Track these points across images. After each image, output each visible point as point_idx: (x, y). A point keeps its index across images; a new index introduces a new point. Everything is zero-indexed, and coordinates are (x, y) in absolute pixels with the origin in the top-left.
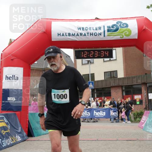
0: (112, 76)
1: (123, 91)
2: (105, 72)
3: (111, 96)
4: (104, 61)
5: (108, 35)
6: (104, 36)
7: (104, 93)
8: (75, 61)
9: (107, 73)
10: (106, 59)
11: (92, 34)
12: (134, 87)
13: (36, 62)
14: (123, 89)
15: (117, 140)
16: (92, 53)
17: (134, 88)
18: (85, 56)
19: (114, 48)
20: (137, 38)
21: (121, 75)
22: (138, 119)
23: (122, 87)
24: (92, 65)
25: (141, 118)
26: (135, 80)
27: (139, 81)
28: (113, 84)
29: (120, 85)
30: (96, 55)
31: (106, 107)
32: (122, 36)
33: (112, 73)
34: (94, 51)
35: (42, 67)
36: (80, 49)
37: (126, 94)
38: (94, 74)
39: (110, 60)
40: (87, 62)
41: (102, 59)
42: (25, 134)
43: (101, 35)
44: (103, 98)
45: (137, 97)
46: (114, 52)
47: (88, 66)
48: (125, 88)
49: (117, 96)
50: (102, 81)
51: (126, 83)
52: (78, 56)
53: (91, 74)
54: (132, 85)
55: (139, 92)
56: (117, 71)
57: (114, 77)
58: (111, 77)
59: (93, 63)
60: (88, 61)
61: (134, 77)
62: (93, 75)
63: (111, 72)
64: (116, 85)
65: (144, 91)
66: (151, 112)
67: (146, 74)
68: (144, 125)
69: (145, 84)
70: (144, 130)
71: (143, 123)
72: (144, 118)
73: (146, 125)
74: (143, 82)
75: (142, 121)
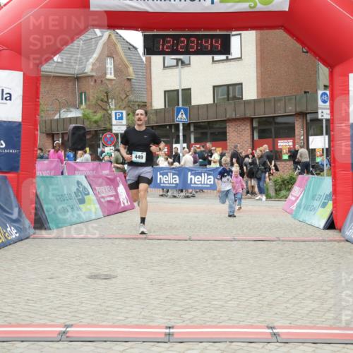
0: (231, 96)
1: (253, 129)
2: (214, 87)
3: (226, 140)
4: (213, 61)
5: (221, 1)
6: (212, 3)
7: (211, 134)
8: (149, 60)
9: (220, 89)
10: (217, 57)
12: (279, 120)
13: (57, 58)
14: (255, 125)
16: (183, 42)
17: (278, 124)
18: (167, 48)
19: (234, 33)
21: (250, 93)
22: (283, 193)
23: (252, 120)
25: (289, 190)
26: (280, 105)
27: (291, 109)
28: (231, 114)
29: (248, 115)
30: (193, 47)
31: (213, 166)
32: (253, 5)
33: (231, 88)
34: (187, 37)
36: (155, 32)
37: (259, 138)
38: (190, 89)
39: (228, 59)
40: (174, 63)
41: (210, 57)
42: (27, 223)
45: (284, 144)
48: (260, 123)
49: (239, 138)
50: (207, 106)
51: (261, 113)
52: (151, 47)
53: (183, 90)
54: (273, 117)
55: (288, 132)
56: (241, 84)
57: (235, 98)
58: (228, 99)
59: (189, 64)
60: (178, 61)
61: (280, 100)
62: (187, 92)
63: (228, 86)
64: (238, 116)
65: (299, 131)
66: (312, 179)
67: (305, 92)
68: (294, 207)
69: (303, 115)
70: (294, 217)
71: (293, 202)
72: (296, 190)
73: (299, 206)
74: (299, 110)
75: (291, 197)
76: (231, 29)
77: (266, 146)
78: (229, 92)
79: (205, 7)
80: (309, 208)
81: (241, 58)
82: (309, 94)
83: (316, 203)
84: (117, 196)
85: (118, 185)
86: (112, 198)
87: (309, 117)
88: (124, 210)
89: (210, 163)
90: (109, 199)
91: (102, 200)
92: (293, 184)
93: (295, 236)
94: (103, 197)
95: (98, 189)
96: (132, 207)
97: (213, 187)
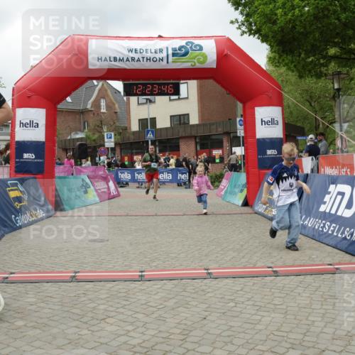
0: (182, 122)
1: (196, 143)
2: (171, 116)
3: (179, 150)
4: (170, 100)
5: (173, 62)
6: (168, 62)
7: (170, 147)
9: (175, 118)
10: (173, 97)
12: (213, 137)
14: (197, 140)
15: (184, 215)
17: (213, 139)
18: (139, 91)
19: (182, 82)
21: (194, 120)
22: (217, 184)
23: (195, 137)
24: (152, 106)
25: (220, 182)
26: (214, 127)
27: (220, 130)
28: (182, 134)
29: (193, 134)
30: (156, 91)
31: (170, 167)
32: (193, 64)
33: (182, 117)
34: (152, 84)
36: (131, 82)
37: (201, 149)
38: (155, 118)
39: (179, 99)
40: (145, 101)
41: (167, 97)
42: (50, 207)
44: (167, 154)
45: (217, 153)
47: (145, 107)
48: (201, 139)
49: (187, 150)
50: (166, 129)
51: (201, 133)
53: (150, 119)
54: (209, 136)
55: (219, 145)
56: (188, 114)
57: (184, 123)
58: (180, 124)
59: (155, 102)
61: (213, 124)
62: (153, 120)
63: (180, 116)
64: (187, 135)
65: (226, 144)
66: (235, 174)
67: (230, 119)
68: (223, 193)
69: (227, 133)
70: (223, 199)
71: (223, 190)
72: (224, 182)
73: (226, 192)
74: (225, 130)
75: (221, 187)
76: (180, 79)
77: (204, 154)
78: (181, 120)
79: (163, 65)
80: (232, 193)
81: (187, 98)
82: (232, 121)
83: (237, 190)
84: (109, 188)
85: (109, 181)
86: (106, 190)
87: (232, 135)
88: (114, 197)
89: (168, 165)
90: (103, 190)
91: (99, 191)
92: (222, 178)
93: (223, 211)
94: (99, 189)
95: (96, 184)
96: (118, 195)
97: (171, 181)
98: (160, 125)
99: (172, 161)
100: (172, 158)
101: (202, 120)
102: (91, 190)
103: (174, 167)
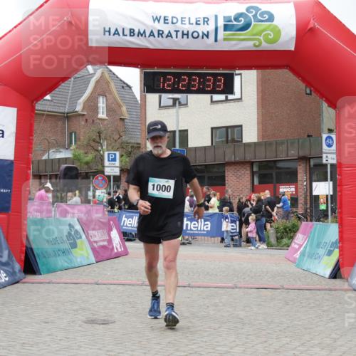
0: (229, 139)
1: (253, 174)
2: (212, 129)
3: (225, 185)
4: (212, 102)
5: (225, 39)
6: (216, 40)
7: (209, 177)
8: (144, 99)
9: (218, 131)
10: (217, 97)
11: (187, 35)
12: (280, 165)
13: (48, 97)
14: (255, 169)
16: (184, 80)
17: (280, 168)
18: (168, 86)
19: (237, 72)
20: (293, 49)
21: (251, 135)
22: (285, 241)
23: (252, 164)
24: (183, 110)
25: (292, 238)
26: (282, 148)
27: (293, 153)
28: (230, 157)
29: (248, 159)
30: (194, 86)
31: (211, 211)
32: (257, 43)
33: (229, 130)
34: (189, 75)
35: (62, 110)
36: (156, 70)
37: (260, 183)
38: (187, 131)
39: (227, 100)
40: (171, 102)
41: (207, 97)
42: (18, 267)
43: (207, 36)
45: (286, 190)
46: (237, 80)
47: (172, 111)
48: (260, 168)
49: (239, 185)
50: (205, 148)
51: (261, 156)
52: (151, 85)
53: (180, 131)
55: (291, 177)
56: (241, 126)
57: (233, 141)
58: (227, 141)
59: (187, 104)
60: (175, 100)
61: (282, 143)
62: (184, 133)
63: (227, 128)
64: (237, 159)
65: (302, 176)
66: (317, 226)
67: (309, 136)
68: (297, 255)
69: (306, 159)
70: (298, 266)
71: (296, 251)
72: (299, 238)
73: (303, 254)
74: (302, 154)
75: (294, 245)
76: (234, 68)
78: (229, 135)
79: (208, 45)
80: (313, 256)
81: (240, 99)
82: (313, 137)
83: (321, 251)
84: (110, 241)
85: (111, 230)
86: (105, 243)
87: (312, 162)
88: (118, 256)
90: (102, 244)
91: (95, 245)
92: (295, 232)
93: (299, 284)
94: (96, 242)
95: (91, 232)
96: (125, 253)
97: (209, 234)
98: (193, 142)
99: (214, 201)
100: (215, 195)
101: (263, 136)
102: (83, 243)
103: (217, 211)
